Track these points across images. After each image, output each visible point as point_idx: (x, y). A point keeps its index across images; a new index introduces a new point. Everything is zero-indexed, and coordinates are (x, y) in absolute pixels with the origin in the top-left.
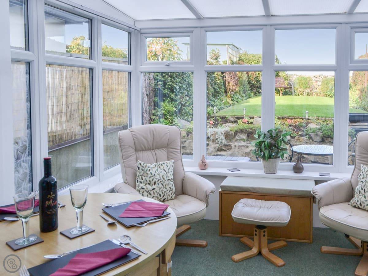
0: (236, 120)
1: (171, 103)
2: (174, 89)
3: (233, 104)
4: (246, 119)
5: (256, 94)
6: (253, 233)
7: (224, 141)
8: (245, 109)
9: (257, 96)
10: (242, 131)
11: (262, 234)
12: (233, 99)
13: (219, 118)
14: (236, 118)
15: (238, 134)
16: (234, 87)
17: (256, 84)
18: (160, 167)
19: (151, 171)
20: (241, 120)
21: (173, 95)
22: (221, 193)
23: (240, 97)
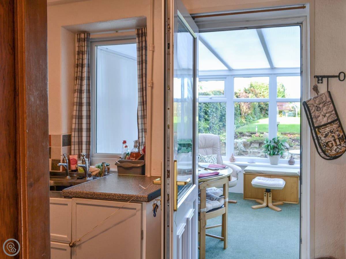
0: (251, 134)
1: (205, 122)
2: (207, 112)
3: (246, 123)
4: (258, 134)
5: (265, 116)
6: (264, 194)
7: (243, 148)
8: (257, 127)
9: (266, 117)
10: (255, 142)
11: (269, 195)
12: (246, 119)
13: (238, 133)
14: (250, 133)
15: (252, 144)
16: (247, 110)
17: (265, 108)
18: (209, 158)
19: (205, 159)
20: (254, 135)
21: (206, 117)
22: (245, 174)
23: (252, 118)
